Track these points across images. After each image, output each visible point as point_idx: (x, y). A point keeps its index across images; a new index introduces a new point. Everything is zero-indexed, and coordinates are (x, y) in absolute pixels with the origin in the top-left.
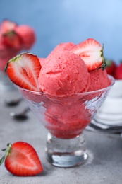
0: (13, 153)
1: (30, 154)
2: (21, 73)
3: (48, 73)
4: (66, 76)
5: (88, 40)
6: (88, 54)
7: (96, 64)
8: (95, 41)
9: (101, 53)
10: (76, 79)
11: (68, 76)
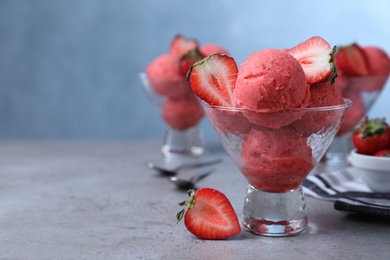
0: (197, 205)
1: (223, 206)
2: (210, 82)
3: (246, 78)
4: (272, 79)
5: (313, 38)
6: (310, 59)
7: (321, 74)
8: (323, 40)
9: (330, 58)
10: (286, 85)
11: (274, 81)
